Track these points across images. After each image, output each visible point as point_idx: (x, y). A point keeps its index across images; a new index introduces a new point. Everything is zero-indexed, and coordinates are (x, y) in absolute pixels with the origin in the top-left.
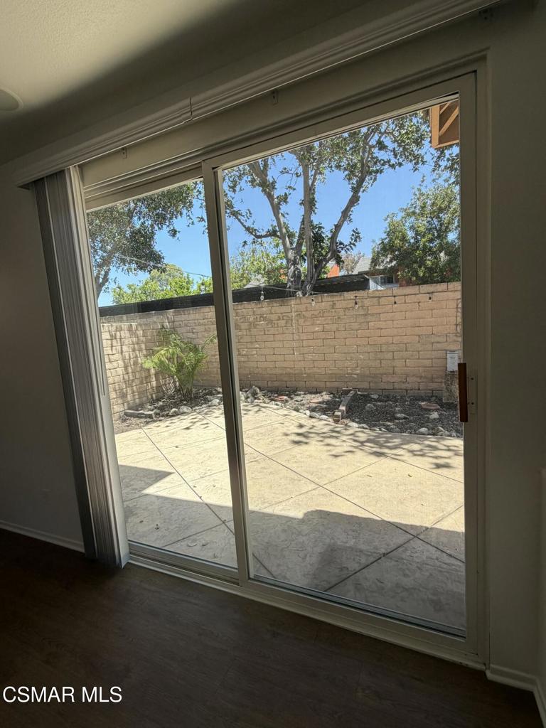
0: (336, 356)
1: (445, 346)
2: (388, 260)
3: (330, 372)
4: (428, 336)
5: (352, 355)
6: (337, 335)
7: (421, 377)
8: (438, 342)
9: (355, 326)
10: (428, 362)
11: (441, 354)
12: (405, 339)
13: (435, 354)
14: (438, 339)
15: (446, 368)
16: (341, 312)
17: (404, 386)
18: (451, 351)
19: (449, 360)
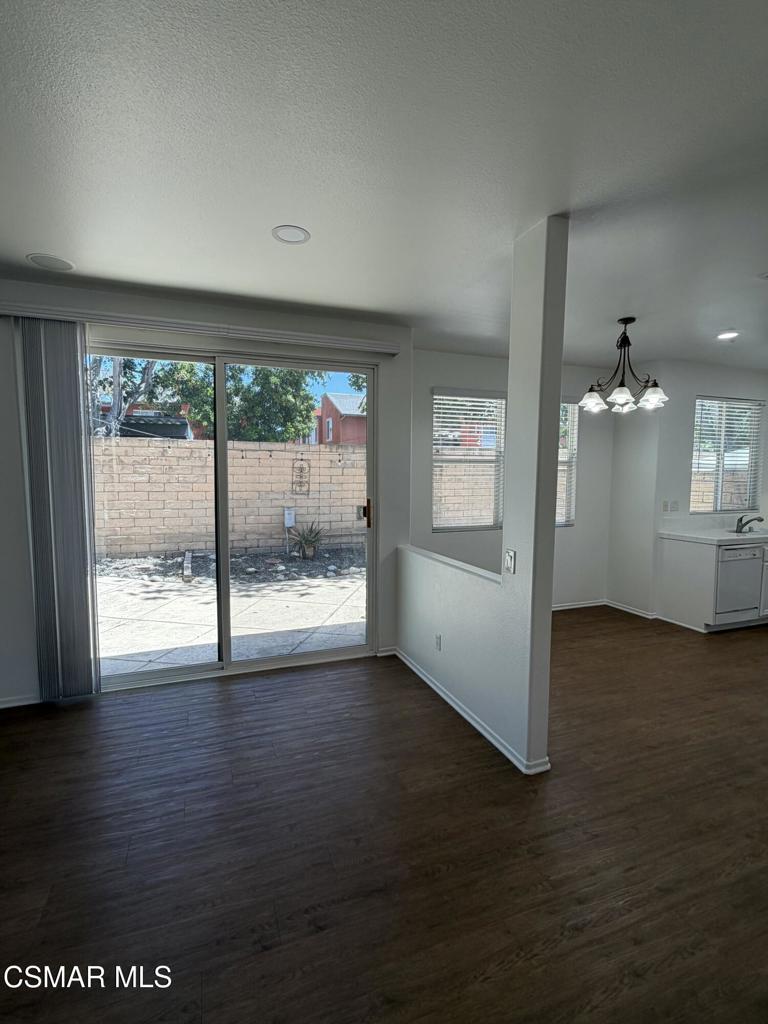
0: (167, 512)
1: (281, 503)
2: (170, 393)
3: (157, 532)
4: (267, 492)
5: (186, 511)
6: (167, 488)
7: (260, 534)
8: (277, 499)
9: (191, 478)
10: (266, 519)
11: (279, 511)
12: (245, 495)
13: (272, 511)
14: (276, 496)
15: (284, 523)
16: (174, 461)
17: (242, 544)
18: (288, 508)
19: (286, 516)
